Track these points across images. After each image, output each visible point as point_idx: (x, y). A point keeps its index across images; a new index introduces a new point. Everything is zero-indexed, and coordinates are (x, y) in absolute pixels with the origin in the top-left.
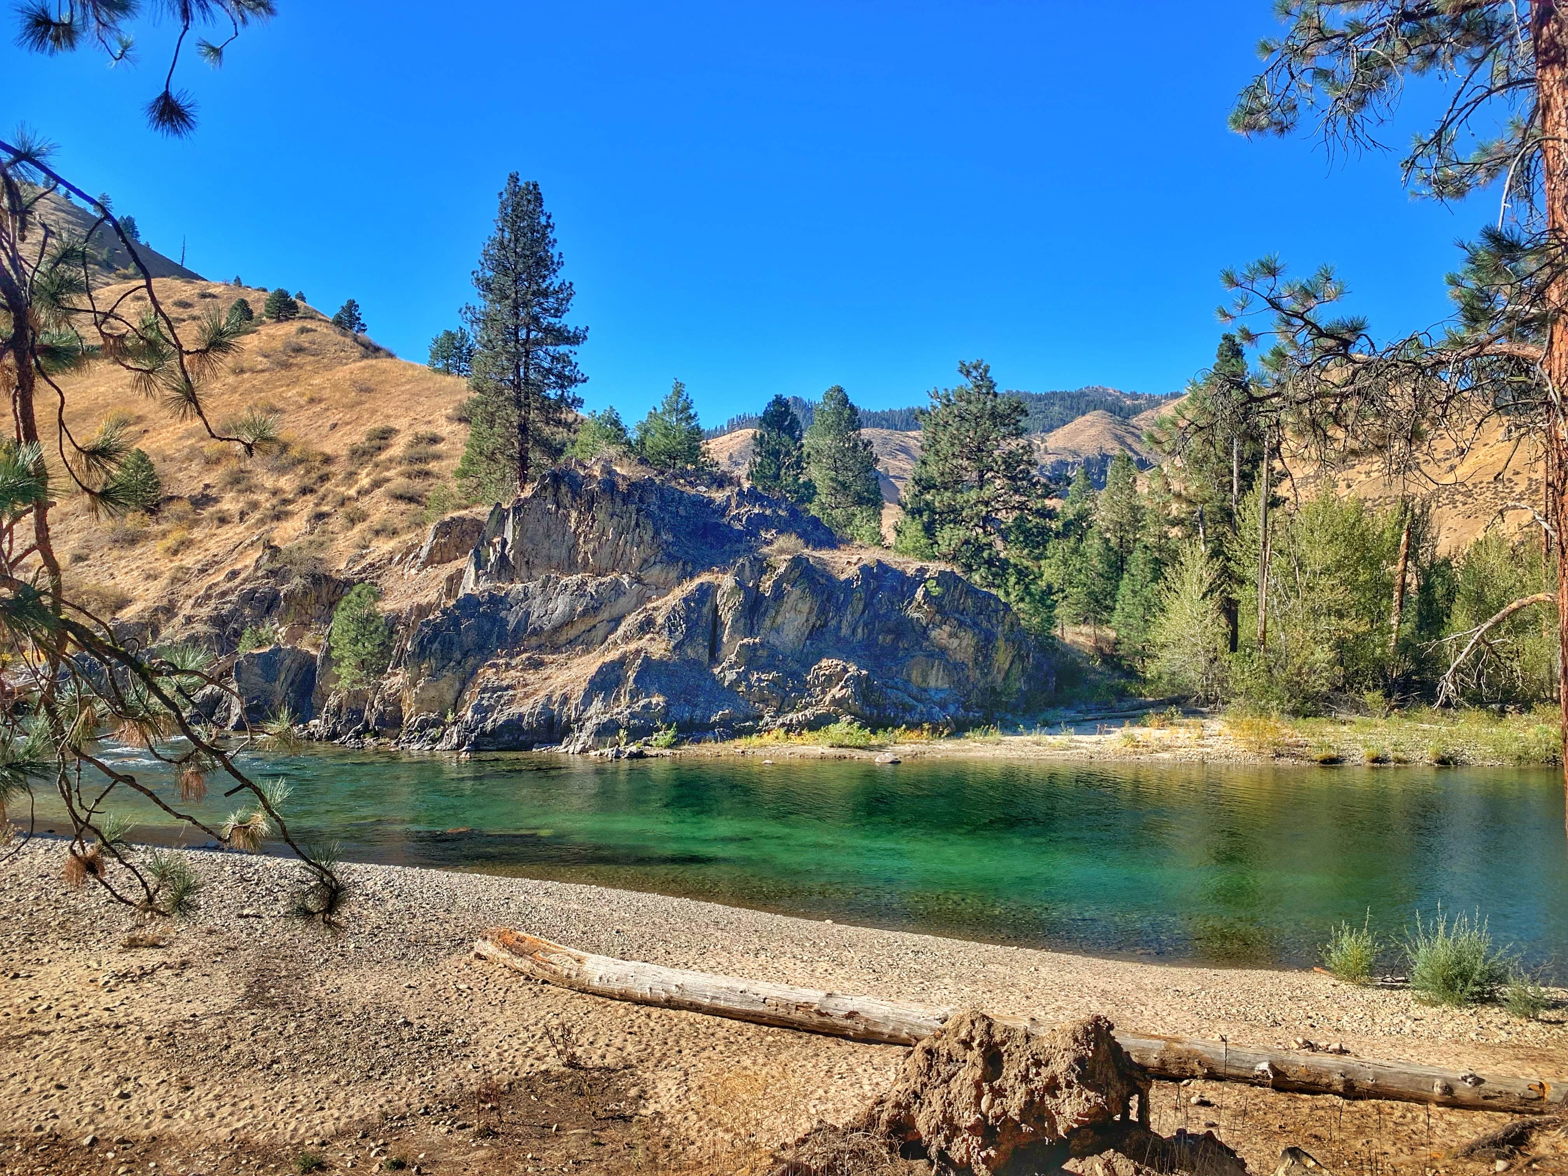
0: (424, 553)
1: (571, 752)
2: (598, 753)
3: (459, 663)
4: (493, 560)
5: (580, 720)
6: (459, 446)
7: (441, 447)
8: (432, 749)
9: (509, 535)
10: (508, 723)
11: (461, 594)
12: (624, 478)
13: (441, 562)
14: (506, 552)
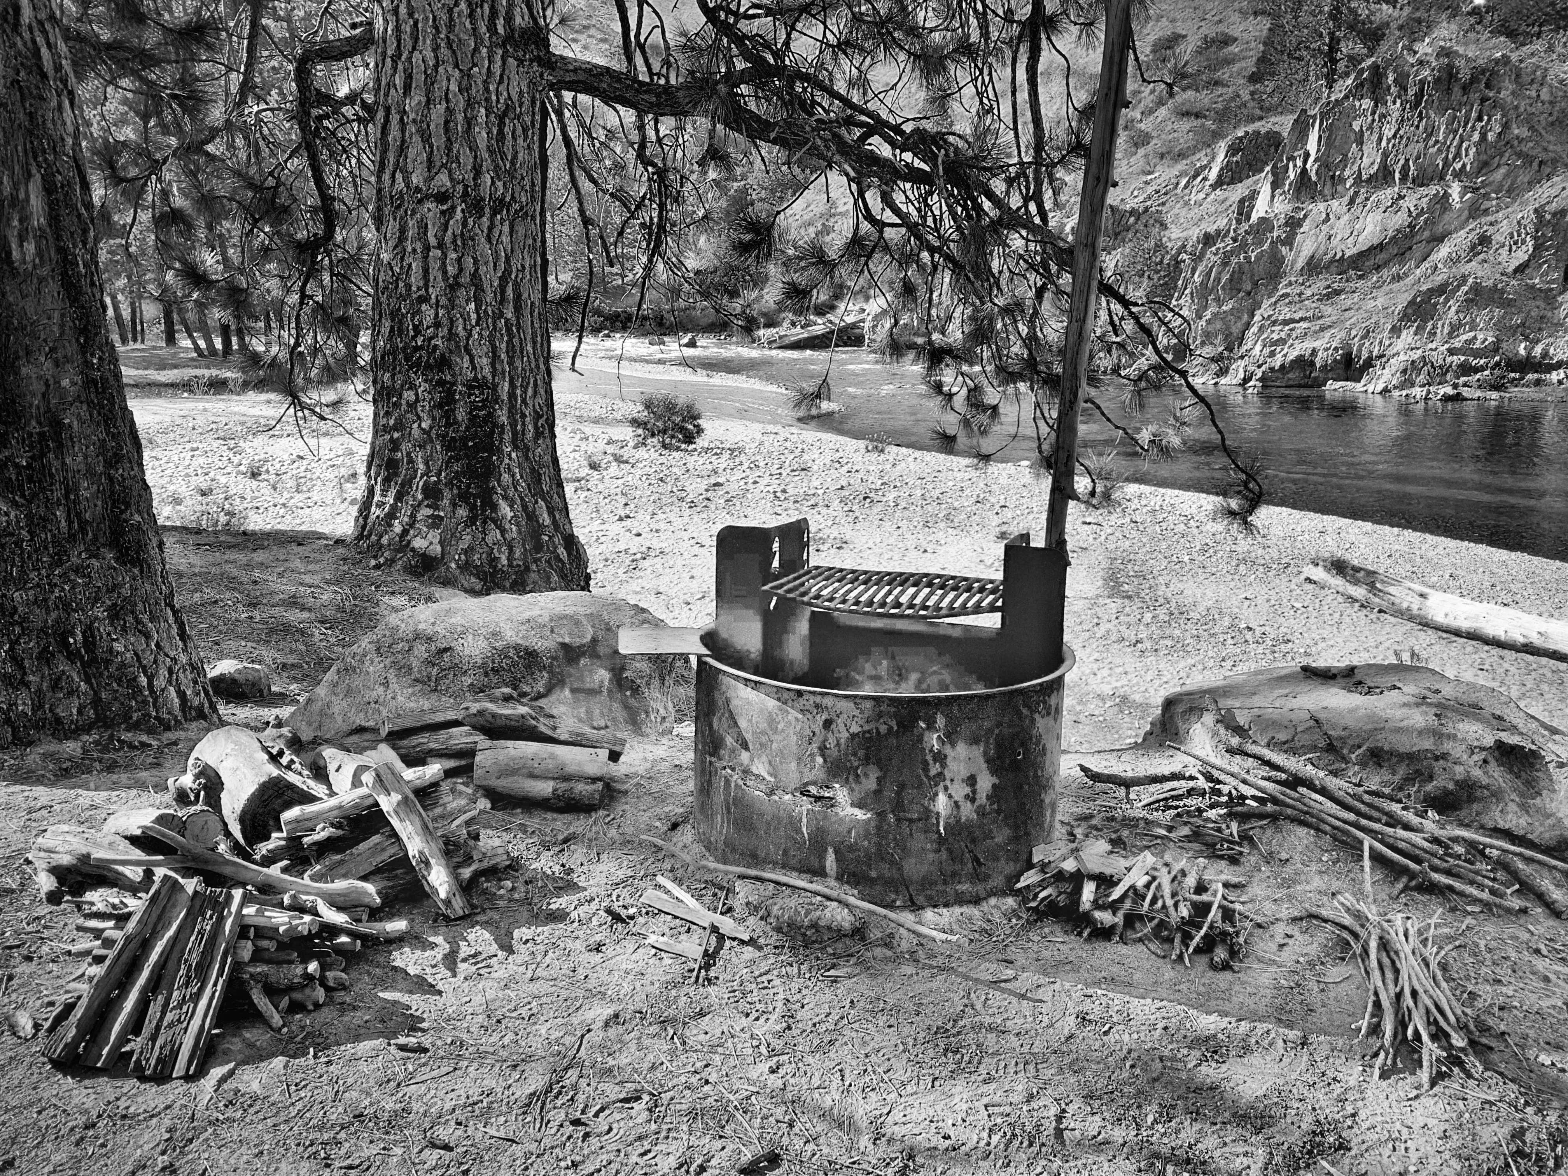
0: (1213, 175)
1: (1370, 390)
2: (1404, 393)
3: (1249, 293)
4: (1292, 177)
5: (1383, 356)
6: (1253, 44)
7: (1234, 49)
8: (1216, 384)
9: (1312, 145)
10: (1300, 360)
11: (1254, 217)
12: (1468, 60)
13: (1232, 182)
14: (1308, 166)
